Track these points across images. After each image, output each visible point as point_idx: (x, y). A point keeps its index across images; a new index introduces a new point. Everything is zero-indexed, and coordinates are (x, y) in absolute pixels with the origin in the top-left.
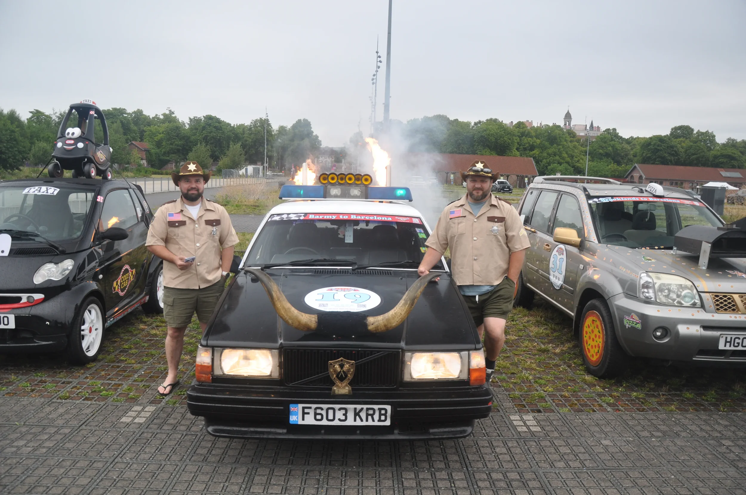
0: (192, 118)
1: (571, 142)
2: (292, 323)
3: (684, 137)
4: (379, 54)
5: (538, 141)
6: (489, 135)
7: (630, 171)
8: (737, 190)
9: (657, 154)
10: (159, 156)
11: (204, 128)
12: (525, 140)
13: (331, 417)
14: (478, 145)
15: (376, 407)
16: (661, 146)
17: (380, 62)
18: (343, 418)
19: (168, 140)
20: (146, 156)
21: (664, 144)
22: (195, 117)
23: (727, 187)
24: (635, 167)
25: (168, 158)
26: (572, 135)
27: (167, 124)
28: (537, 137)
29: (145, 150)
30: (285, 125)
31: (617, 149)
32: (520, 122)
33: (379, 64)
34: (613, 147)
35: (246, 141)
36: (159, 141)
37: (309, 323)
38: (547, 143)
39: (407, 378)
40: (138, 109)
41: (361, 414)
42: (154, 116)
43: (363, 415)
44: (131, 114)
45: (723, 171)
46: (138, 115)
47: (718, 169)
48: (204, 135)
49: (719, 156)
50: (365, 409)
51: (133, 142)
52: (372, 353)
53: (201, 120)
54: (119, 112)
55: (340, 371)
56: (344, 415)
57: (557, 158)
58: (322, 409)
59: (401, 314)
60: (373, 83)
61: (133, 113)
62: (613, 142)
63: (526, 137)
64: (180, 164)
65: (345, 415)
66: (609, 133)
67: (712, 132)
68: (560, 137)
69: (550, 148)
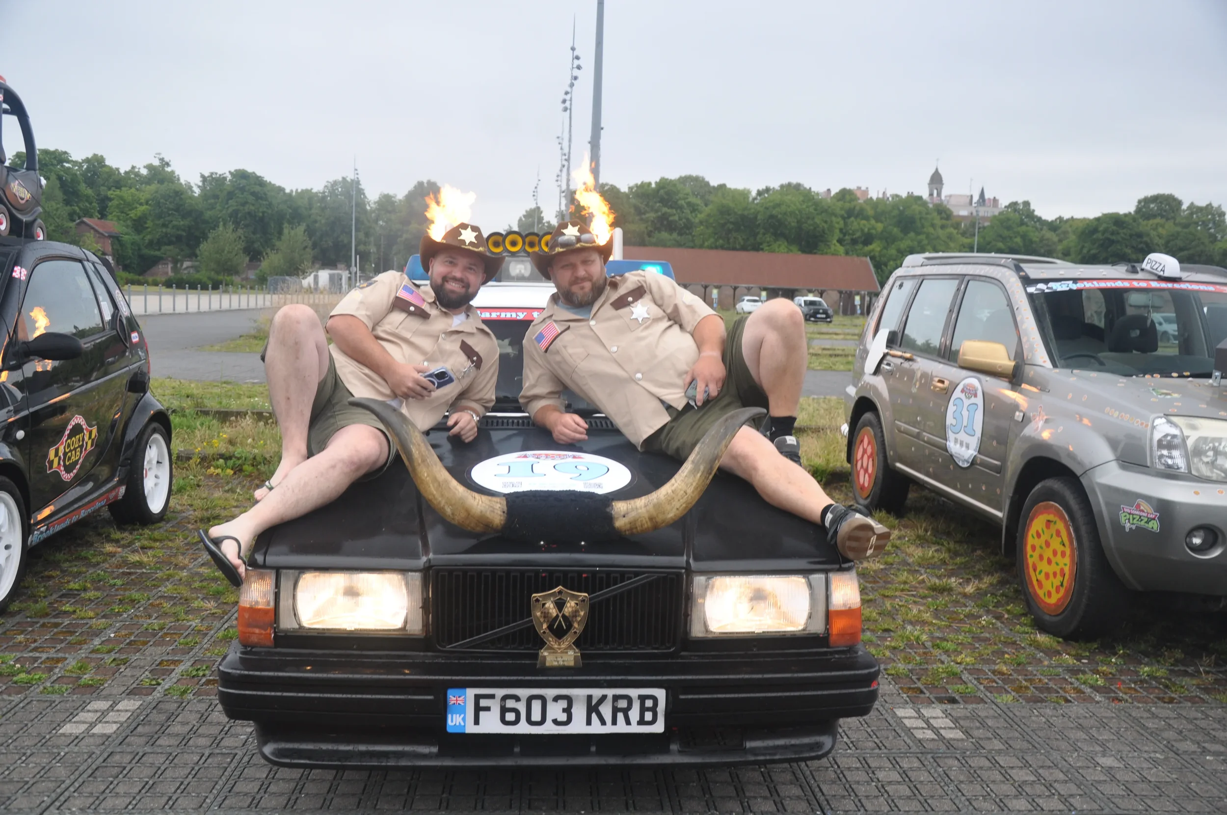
0: (207, 174)
1: (943, 227)
2: (453, 514)
3: (1162, 217)
4: (576, 53)
5: (880, 226)
6: (785, 214)
9: (1109, 249)
10: (140, 249)
11: (231, 195)
12: (855, 224)
13: (536, 716)
14: (764, 234)
15: (634, 693)
16: (1118, 233)
17: (579, 67)
18: (563, 717)
19: (159, 216)
20: (113, 249)
21: (1125, 231)
22: (212, 174)
25: (157, 253)
26: (944, 215)
27: (153, 187)
28: (878, 220)
29: (110, 237)
30: (391, 193)
31: (1031, 242)
32: (844, 189)
33: (576, 72)
34: (1024, 236)
35: (316, 222)
36: (140, 218)
37: (488, 514)
38: (896, 230)
39: (697, 632)
40: (95, 155)
41: (602, 709)
42: (128, 168)
43: (606, 710)
44: (80, 163)
46: (94, 166)
48: (230, 210)
50: (610, 698)
51: (85, 219)
52: (623, 576)
53: (225, 179)
54: (55, 158)
55: (557, 616)
56: (564, 710)
58: (517, 699)
59: (685, 492)
60: (565, 109)
61: (84, 161)
62: (1024, 228)
63: (856, 217)
64: (182, 265)
65: (568, 711)
66: (1015, 210)
67: (1220, 206)
68: (921, 219)
69: (902, 239)
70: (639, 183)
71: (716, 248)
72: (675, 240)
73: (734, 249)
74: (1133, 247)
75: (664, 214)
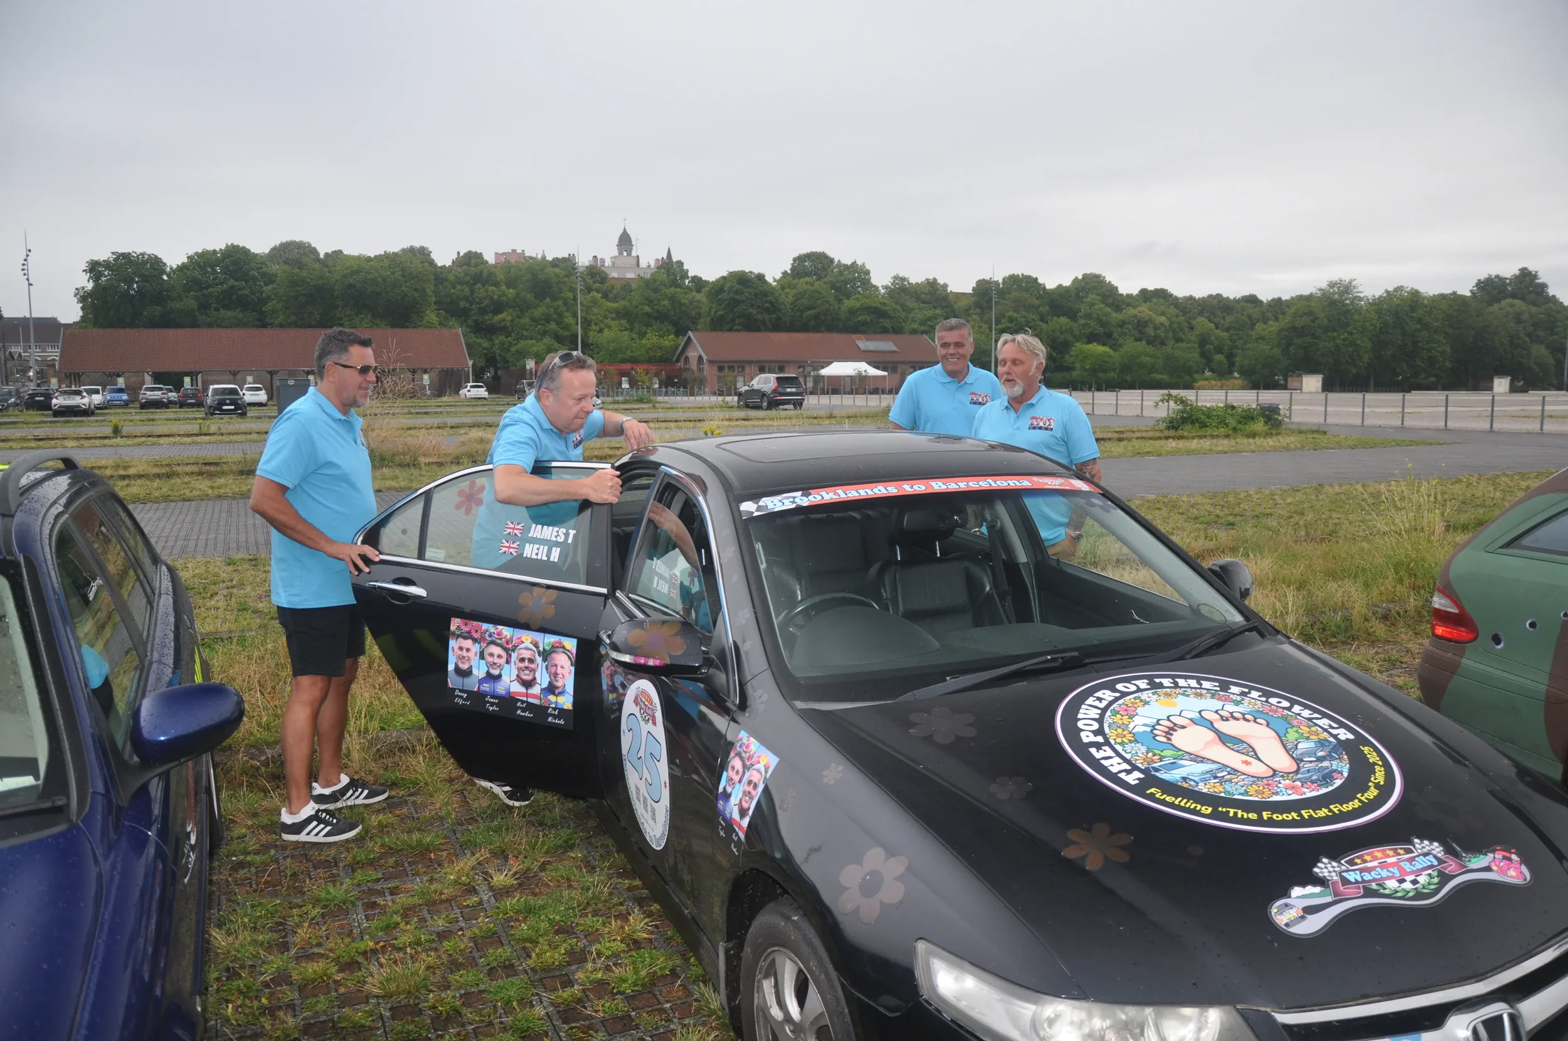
1: (587, 291)
3: (814, 275)
5: (512, 293)
7: (680, 348)
8: (884, 377)
9: (735, 310)
12: (481, 291)
14: (344, 307)
16: (743, 293)
21: (749, 290)
23: (865, 371)
24: (689, 339)
26: (596, 279)
28: (509, 286)
31: (681, 304)
32: (470, 252)
34: (672, 298)
38: (529, 297)
45: (860, 339)
47: (854, 336)
49: (858, 310)
57: (553, 326)
62: (672, 290)
63: (483, 285)
66: (667, 270)
67: (864, 264)
68: (558, 283)
69: (538, 306)
70: (200, 251)
71: (290, 325)
72: (235, 318)
73: (311, 326)
74: (758, 307)
75: (232, 287)
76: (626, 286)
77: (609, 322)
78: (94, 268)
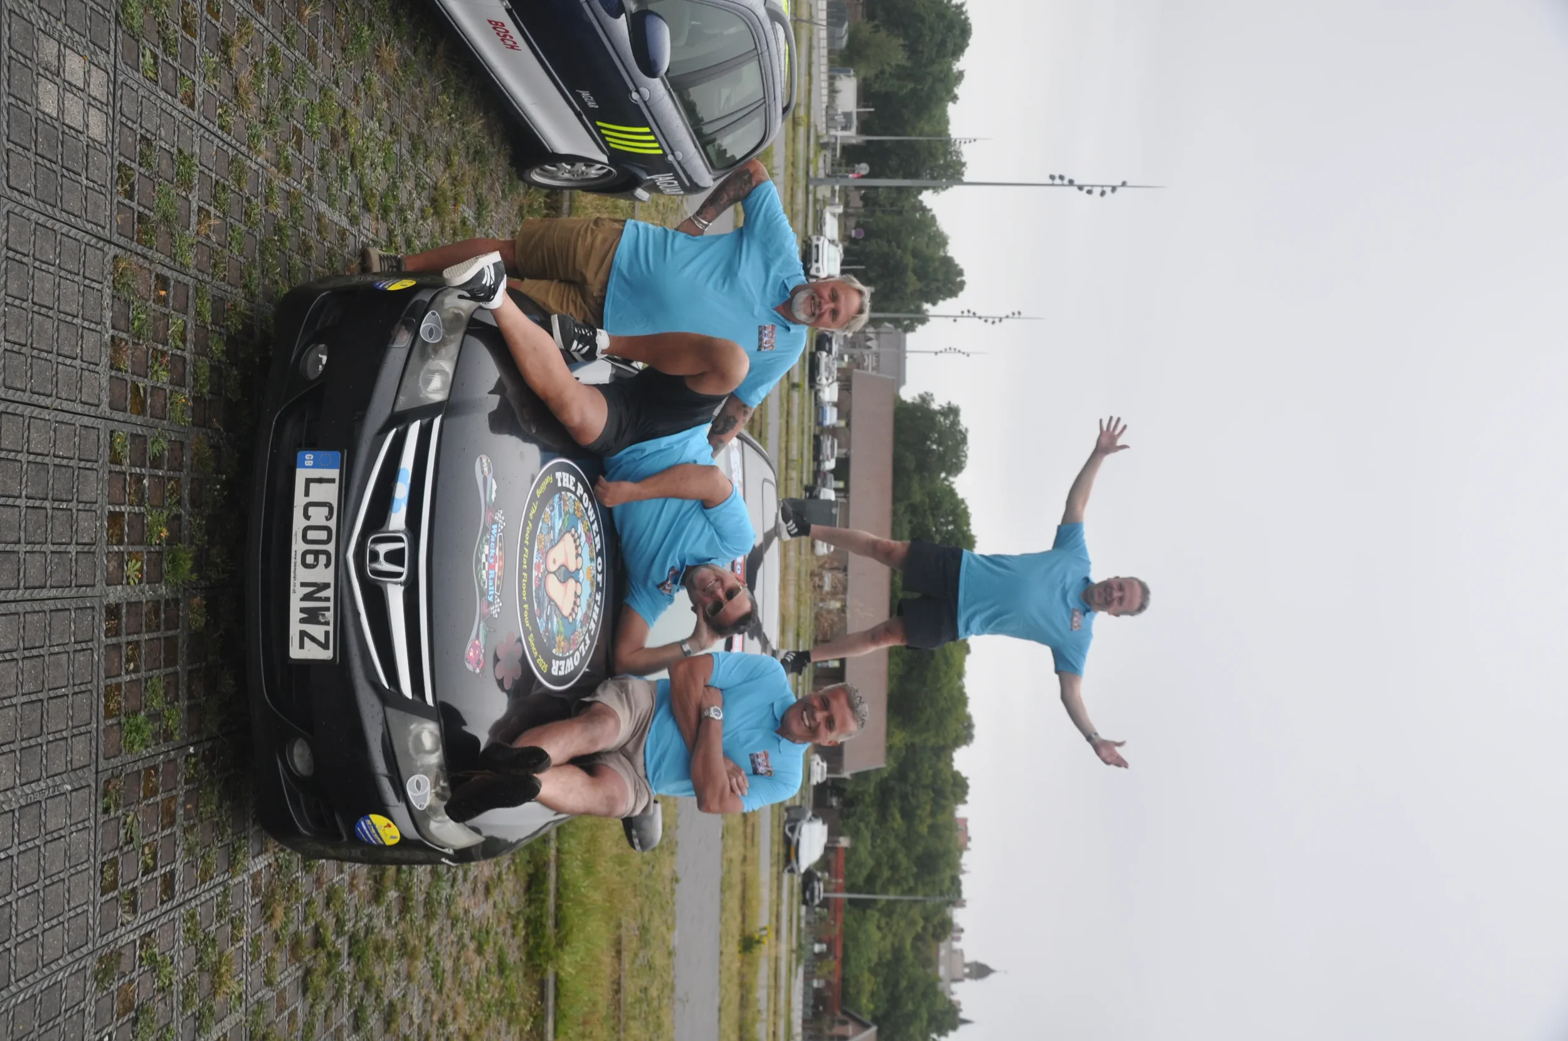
7: (858, 1017)
24: (869, 1027)
32: (967, 790)
76: (930, 962)
77: (890, 939)
78: (952, 412)
